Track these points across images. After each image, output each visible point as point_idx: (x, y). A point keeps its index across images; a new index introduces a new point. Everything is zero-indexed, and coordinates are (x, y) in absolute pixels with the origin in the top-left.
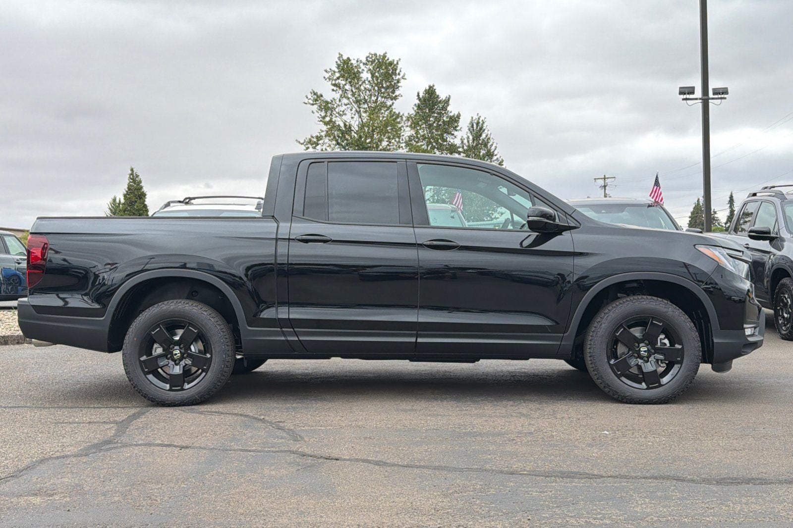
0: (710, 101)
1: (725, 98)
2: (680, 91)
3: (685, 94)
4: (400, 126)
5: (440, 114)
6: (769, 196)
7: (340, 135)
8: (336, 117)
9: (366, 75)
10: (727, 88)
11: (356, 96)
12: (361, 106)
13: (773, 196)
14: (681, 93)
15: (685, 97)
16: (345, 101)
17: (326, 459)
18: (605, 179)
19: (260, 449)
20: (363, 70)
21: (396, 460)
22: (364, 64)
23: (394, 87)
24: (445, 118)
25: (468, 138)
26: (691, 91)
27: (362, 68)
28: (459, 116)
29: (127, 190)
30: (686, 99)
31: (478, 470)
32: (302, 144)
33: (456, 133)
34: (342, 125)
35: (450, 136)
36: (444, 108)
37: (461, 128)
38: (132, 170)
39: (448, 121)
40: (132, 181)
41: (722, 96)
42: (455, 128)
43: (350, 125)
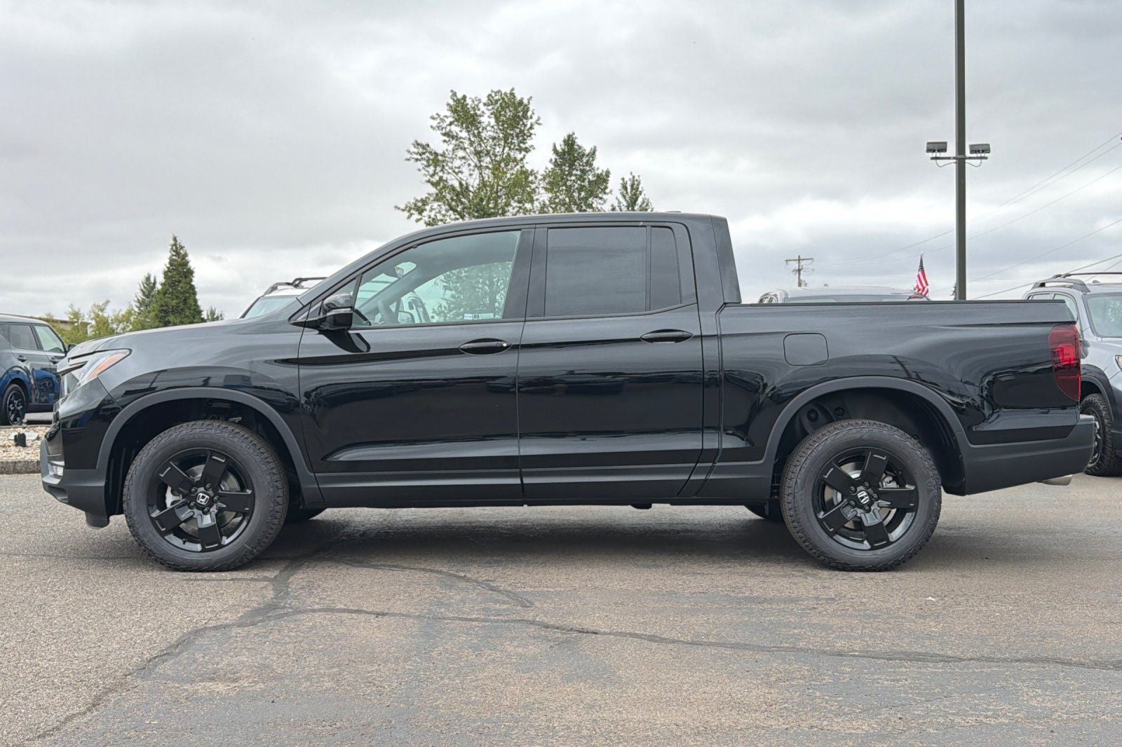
0: (967, 161)
1: (986, 158)
2: (928, 148)
3: (934, 151)
4: (533, 186)
5: (584, 172)
6: (1064, 286)
7: (455, 198)
8: (449, 173)
9: (487, 119)
10: (988, 145)
11: (474, 145)
12: (482, 159)
13: (1070, 287)
14: (929, 150)
15: (934, 155)
16: (461, 153)
17: (580, 632)
18: (799, 260)
19: (483, 617)
20: (483, 112)
21: (674, 635)
22: (485, 104)
23: (524, 136)
24: (590, 177)
25: (620, 203)
26: (942, 147)
27: (481, 110)
28: (608, 173)
29: (168, 266)
30: (936, 158)
31: (792, 650)
32: (403, 210)
33: (605, 197)
34: (456, 185)
35: (597, 199)
36: (589, 164)
37: (611, 191)
38: (175, 239)
39: (595, 181)
40: (174, 254)
41: (983, 155)
42: (604, 191)
43: (467, 184)
